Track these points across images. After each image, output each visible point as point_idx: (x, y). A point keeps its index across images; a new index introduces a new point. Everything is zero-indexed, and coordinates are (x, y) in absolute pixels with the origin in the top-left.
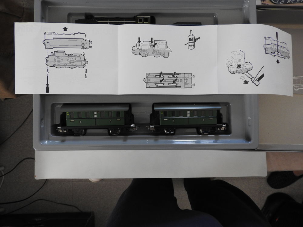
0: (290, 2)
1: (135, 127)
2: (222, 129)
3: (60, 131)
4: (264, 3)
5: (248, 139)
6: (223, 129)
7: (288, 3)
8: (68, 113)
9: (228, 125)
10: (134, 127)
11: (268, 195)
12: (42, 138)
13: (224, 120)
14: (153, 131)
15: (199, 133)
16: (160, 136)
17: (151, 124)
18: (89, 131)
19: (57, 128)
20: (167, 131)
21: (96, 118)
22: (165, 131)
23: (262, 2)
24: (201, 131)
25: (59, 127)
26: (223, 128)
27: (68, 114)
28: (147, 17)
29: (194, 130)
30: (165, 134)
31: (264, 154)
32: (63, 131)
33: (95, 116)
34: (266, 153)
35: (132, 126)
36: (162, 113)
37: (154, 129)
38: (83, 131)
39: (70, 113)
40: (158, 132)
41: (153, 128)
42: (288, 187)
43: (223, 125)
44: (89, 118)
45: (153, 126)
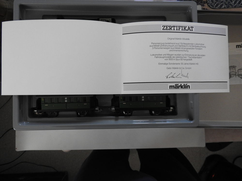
0: (224, 7)
1: (99, 109)
3: (37, 113)
4: (204, 7)
5: (191, 119)
6: (171, 111)
7: (223, 8)
8: (42, 98)
9: (175, 107)
12: (21, 120)
13: (172, 103)
14: (114, 112)
15: (152, 114)
16: (120, 117)
17: (112, 106)
18: (61, 113)
19: (33, 111)
20: (125, 113)
21: (66, 103)
22: (124, 113)
23: (202, 7)
24: (153, 112)
25: (35, 110)
26: (171, 110)
27: (43, 100)
28: (109, 19)
29: (148, 112)
30: (123, 115)
31: (203, 130)
32: (39, 114)
33: (66, 101)
34: (205, 129)
35: (96, 109)
36: (121, 98)
38: (56, 113)
39: (44, 99)
40: (118, 114)
41: (114, 110)
44: (60, 103)
45: (114, 109)
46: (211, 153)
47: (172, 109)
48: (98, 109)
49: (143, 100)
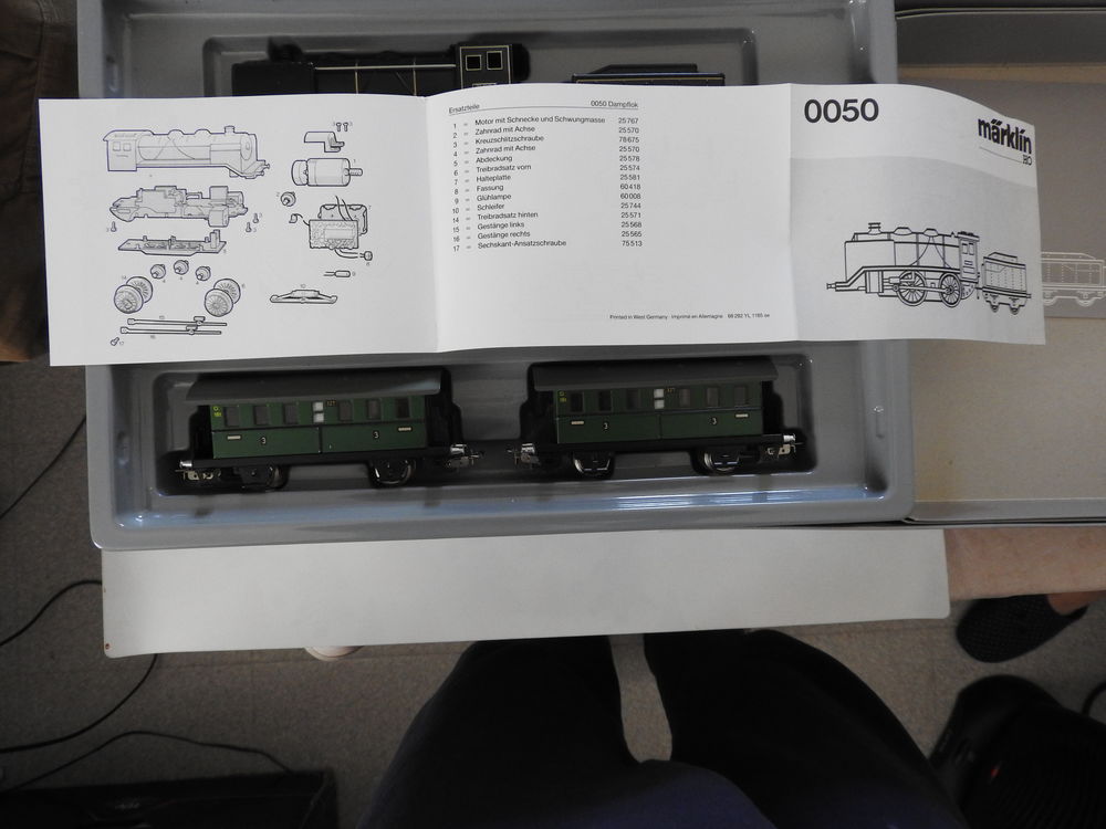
1: (467, 453)
2: (781, 453)
3: (192, 476)
5: (877, 483)
6: (787, 451)
8: (216, 408)
9: (804, 437)
10: (461, 455)
11: (962, 684)
12: (123, 506)
13: (790, 418)
14: (534, 466)
15: (699, 469)
16: (558, 484)
17: (524, 439)
18: (297, 473)
19: (178, 467)
20: (584, 465)
21: (320, 425)
22: (578, 466)
24: (707, 460)
25: (184, 461)
26: (787, 449)
27: (218, 415)
28: (500, 49)
29: (683, 459)
30: (574, 476)
31: (935, 536)
32: (201, 477)
33: (320, 418)
34: (945, 531)
35: (454, 449)
36: (563, 400)
37: (536, 460)
38: (277, 473)
39: (224, 410)
40: (553, 468)
41: (531, 454)
42: (1033, 654)
43: (787, 438)
44: (295, 426)
45: (532, 449)
46: (981, 670)
47: (790, 442)
48: (462, 450)
49: (660, 405)
